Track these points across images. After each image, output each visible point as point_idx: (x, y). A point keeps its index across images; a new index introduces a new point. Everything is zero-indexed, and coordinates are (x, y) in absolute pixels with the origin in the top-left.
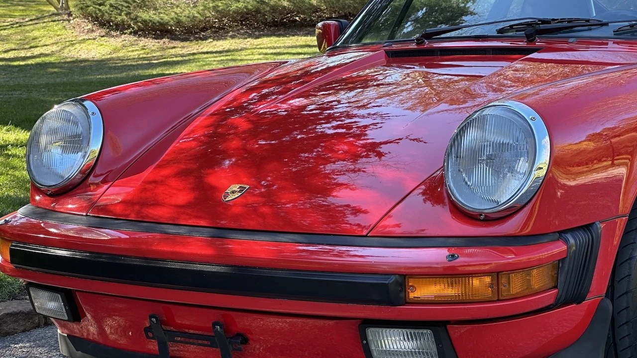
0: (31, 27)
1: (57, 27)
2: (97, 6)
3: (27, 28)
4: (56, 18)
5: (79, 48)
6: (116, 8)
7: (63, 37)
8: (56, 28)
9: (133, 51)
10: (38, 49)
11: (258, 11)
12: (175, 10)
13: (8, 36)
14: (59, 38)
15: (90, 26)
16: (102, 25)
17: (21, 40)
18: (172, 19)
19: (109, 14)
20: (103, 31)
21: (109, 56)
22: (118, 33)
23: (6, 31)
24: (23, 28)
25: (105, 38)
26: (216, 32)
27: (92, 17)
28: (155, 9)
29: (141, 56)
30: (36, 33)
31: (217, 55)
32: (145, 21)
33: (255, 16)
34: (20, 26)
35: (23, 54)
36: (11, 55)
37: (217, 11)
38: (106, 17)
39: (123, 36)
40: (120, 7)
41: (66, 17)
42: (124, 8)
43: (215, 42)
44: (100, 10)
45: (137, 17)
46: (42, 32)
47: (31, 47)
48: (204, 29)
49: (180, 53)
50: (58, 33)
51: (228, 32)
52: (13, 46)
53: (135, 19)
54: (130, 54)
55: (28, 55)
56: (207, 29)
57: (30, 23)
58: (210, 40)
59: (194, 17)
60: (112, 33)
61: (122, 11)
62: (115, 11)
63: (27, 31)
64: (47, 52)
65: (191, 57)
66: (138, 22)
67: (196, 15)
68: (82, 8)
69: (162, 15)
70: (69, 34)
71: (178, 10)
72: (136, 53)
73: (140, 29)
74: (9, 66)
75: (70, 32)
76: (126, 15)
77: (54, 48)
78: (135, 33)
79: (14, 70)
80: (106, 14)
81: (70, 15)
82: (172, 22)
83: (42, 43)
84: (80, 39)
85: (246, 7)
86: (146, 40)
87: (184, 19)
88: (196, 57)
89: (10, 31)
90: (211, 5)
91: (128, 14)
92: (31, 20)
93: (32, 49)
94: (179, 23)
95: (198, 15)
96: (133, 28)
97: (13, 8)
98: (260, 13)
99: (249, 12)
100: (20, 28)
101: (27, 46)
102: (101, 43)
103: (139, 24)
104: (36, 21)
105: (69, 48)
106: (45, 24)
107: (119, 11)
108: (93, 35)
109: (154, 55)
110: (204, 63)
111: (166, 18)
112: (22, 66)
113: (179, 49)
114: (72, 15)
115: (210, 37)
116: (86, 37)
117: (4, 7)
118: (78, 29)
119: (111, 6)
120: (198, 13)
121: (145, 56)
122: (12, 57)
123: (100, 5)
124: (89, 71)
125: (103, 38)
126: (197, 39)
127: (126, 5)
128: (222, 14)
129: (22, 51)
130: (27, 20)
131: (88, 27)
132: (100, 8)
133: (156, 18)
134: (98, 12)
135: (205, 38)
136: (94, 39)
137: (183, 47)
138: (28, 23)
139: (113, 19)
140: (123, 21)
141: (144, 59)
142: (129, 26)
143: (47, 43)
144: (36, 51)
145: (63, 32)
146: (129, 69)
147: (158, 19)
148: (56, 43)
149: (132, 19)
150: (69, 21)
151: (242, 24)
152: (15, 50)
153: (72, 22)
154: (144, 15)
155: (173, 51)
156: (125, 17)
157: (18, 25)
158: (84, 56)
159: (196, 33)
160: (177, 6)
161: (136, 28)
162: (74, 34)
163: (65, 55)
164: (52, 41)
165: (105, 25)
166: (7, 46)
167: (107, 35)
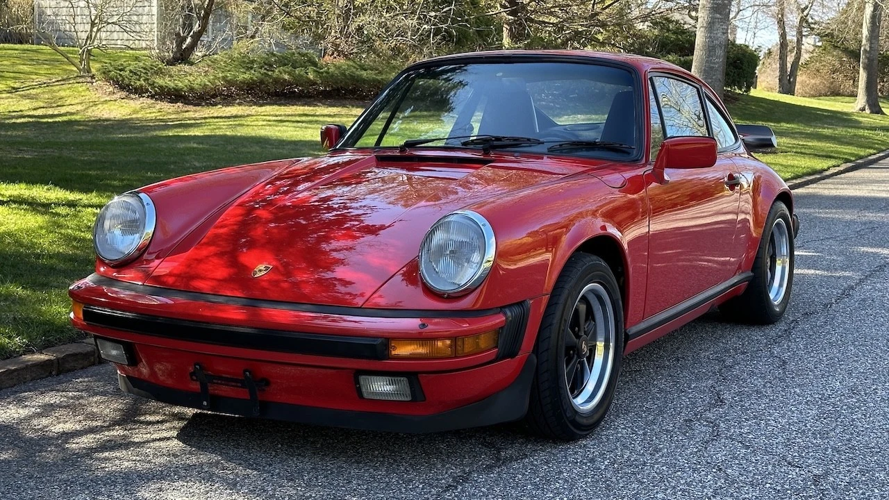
0: (58, 87)
1: (81, 87)
2: (118, 72)
3: (55, 88)
4: (81, 80)
5: (102, 108)
6: (135, 74)
7: (87, 97)
8: (80, 89)
9: (150, 113)
10: (64, 107)
11: (262, 82)
12: (188, 78)
13: (37, 94)
14: (83, 98)
15: (111, 89)
16: (122, 88)
17: (48, 99)
18: (186, 86)
19: (128, 79)
20: (124, 94)
21: (129, 117)
22: (137, 96)
23: (35, 90)
24: (50, 88)
25: (125, 100)
26: (225, 99)
27: (114, 81)
28: (171, 76)
29: (158, 118)
30: (62, 94)
31: (226, 120)
32: (161, 87)
33: (259, 87)
34: (48, 86)
35: (50, 112)
36: (39, 112)
37: (226, 81)
38: (126, 81)
39: (141, 99)
40: (139, 73)
41: (89, 79)
42: (142, 75)
43: (224, 108)
44: (120, 75)
45: (154, 82)
46: (68, 93)
47: (58, 106)
48: (214, 96)
49: (193, 116)
50: (83, 94)
51: (236, 100)
52: (42, 104)
53: (152, 85)
54: (148, 115)
55: (55, 113)
56: (217, 96)
57: (57, 83)
58: (220, 106)
59: (205, 85)
60: (132, 96)
61: (140, 77)
62: (135, 77)
63: (54, 91)
64: (73, 111)
65: (203, 121)
66: (155, 87)
67: (207, 83)
68: (104, 73)
69: (176, 82)
70: (92, 95)
71: (191, 78)
72: (153, 115)
73: (156, 93)
74: (39, 122)
75: (93, 93)
76: (144, 80)
77: (79, 108)
78: (152, 97)
79: (43, 126)
80: (126, 79)
81: (93, 77)
82: (185, 89)
83: (68, 103)
84: (102, 100)
85: (251, 78)
86: (162, 103)
87: (196, 86)
88: (207, 121)
89: (39, 91)
90: (221, 75)
91: (146, 80)
92: (58, 81)
93: (59, 108)
94: (192, 89)
95: (210, 84)
96: (151, 92)
97: (39, 67)
98: (264, 84)
99: (254, 82)
100: (47, 88)
101: (54, 105)
102: (122, 104)
103: (156, 89)
104: (62, 82)
105: (93, 108)
106: (70, 85)
107: (138, 77)
108: (114, 97)
109: (170, 117)
110: (215, 127)
111: (180, 84)
112: (51, 122)
113: (191, 113)
114: (94, 78)
115: (219, 103)
116: (108, 99)
117: (30, 65)
118: (100, 91)
119: (131, 71)
120: (209, 81)
121: (161, 118)
122: (41, 114)
123: (121, 70)
124: (111, 130)
125: (123, 100)
126: (208, 105)
127: (144, 71)
128: (230, 83)
129: (50, 109)
130: (54, 80)
131: (110, 90)
132: (121, 73)
133: (172, 85)
134: (119, 77)
135: (215, 104)
136: (115, 101)
137: (195, 111)
138: (55, 84)
139: (132, 83)
140: (141, 86)
141: (161, 120)
142: (147, 91)
143: (73, 103)
144: (63, 110)
145: (87, 92)
146: (148, 130)
147: (173, 85)
148: (81, 103)
149: (150, 85)
150: (92, 83)
151: (248, 93)
152: (43, 108)
153: (94, 84)
154: (160, 81)
155: (187, 115)
156: (143, 82)
157: (45, 85)
158: (106, 116)
159: (208, 99)
160: (190, 75)
161: (153, 93)
162: (97, 96)
163: (89, 114)
164: (77, 101)
165: (125, 88)
166: (36, 104)
167: (127, 97)
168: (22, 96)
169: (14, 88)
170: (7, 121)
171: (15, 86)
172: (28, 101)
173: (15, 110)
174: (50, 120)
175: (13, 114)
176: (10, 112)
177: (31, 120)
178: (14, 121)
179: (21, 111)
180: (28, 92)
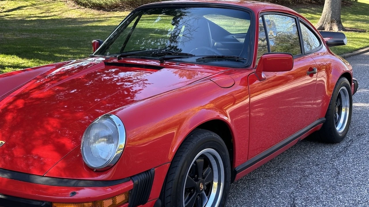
0: (52, 4)
3: (51, 4)
5: (69, 13)
7: (63, 8)
8: (61, 4)
9: (88, 15)
10: (53, 13)
13: (43, 7)
14: (62, 8)
15: (74, 4)
17: (47, 9)
18: (104, 2)
20: (78, 6)
21: (79, 17)
22: (84, 7)
23: (43, 5)
25: (79, 9)
26: (121, 8)
29: (91, 17)
30: (54, 6)
31: (120, 18)
32: (94, 3)
34: (48, 3)
35: (47, 15)
36: (43, 15)
39: (86, 9)
43: (120, 12)
46: (56, 6)
47: (51, 12)
48: (116, 7)
49: (106, 16)
50: (62, 6)
51: (125, 9)
52: (44, 11)
54: (88, 16)
55: (49, 15)
56: (117, 7)
57: (52, 2)
58: (118, 12)
59: (112, 2)
60: (82, 7)
63: (50, 5)
64: (56, 14)
65: (110, 18)
70: (65, 7)
72: (89, 16)
73: (92, 6)
74: (42, 20)
77: (60, 13)
78: (90, 7)
82: (104, 4)
83: (55, 10)
84: (70, 9)
86: (94, 11)
88: (112, 18)
89: (44, 5)
94: (107, 4)
95: (114, 2)
100: (48, 4)
101: (49, 12)
102: (77, 11)
103: (92, 4)
105: (65, 13)
106: (57, 3)
108: (75, 8)
109: (96, 17)
110: (114, 21)
111: (102, 2)
113: (106, 15)
115: (118, 10)
116: (72, 9)
118: (69, 5)
121: (93, 17)
124: (71, 23)
125: (78, 9)
126: (113, 11)
129: (47, 14)
133: (98, 2)
135: (116, 11)
137: (108, 14)
138: (51, 2)
139: (82, 2)
140: (86, 3)
141: (92, 18)
142: (88, 5)
143: (57, 11)
144: (53, 14)
145: (64, 6)
146: (86, 23)
148: (60, 11)
149: (89, 2)
151: (130, 6)
152: (45, 13)
153: (67, 2)
155: (103, 16)
157: (47, 3)
158: (70, 17)
159: (113, 9)
161: (90, 6)
162: (68, 7)
163: (63, 16)
164: (59, 10)
165: (79, 4)
166: (42, 11)
167: (79, 8)
168: (37, 8)
169: (34, 4)
170: (29, 19)
171: (35, 3)
172: (39, 10)
173: (33, 14)
174: (46, 18)
175: (32, 16)
176: (31, 15)
177: (38, 18)
178: (32, 19)
179: (36, 14)
180: (40, 6)
